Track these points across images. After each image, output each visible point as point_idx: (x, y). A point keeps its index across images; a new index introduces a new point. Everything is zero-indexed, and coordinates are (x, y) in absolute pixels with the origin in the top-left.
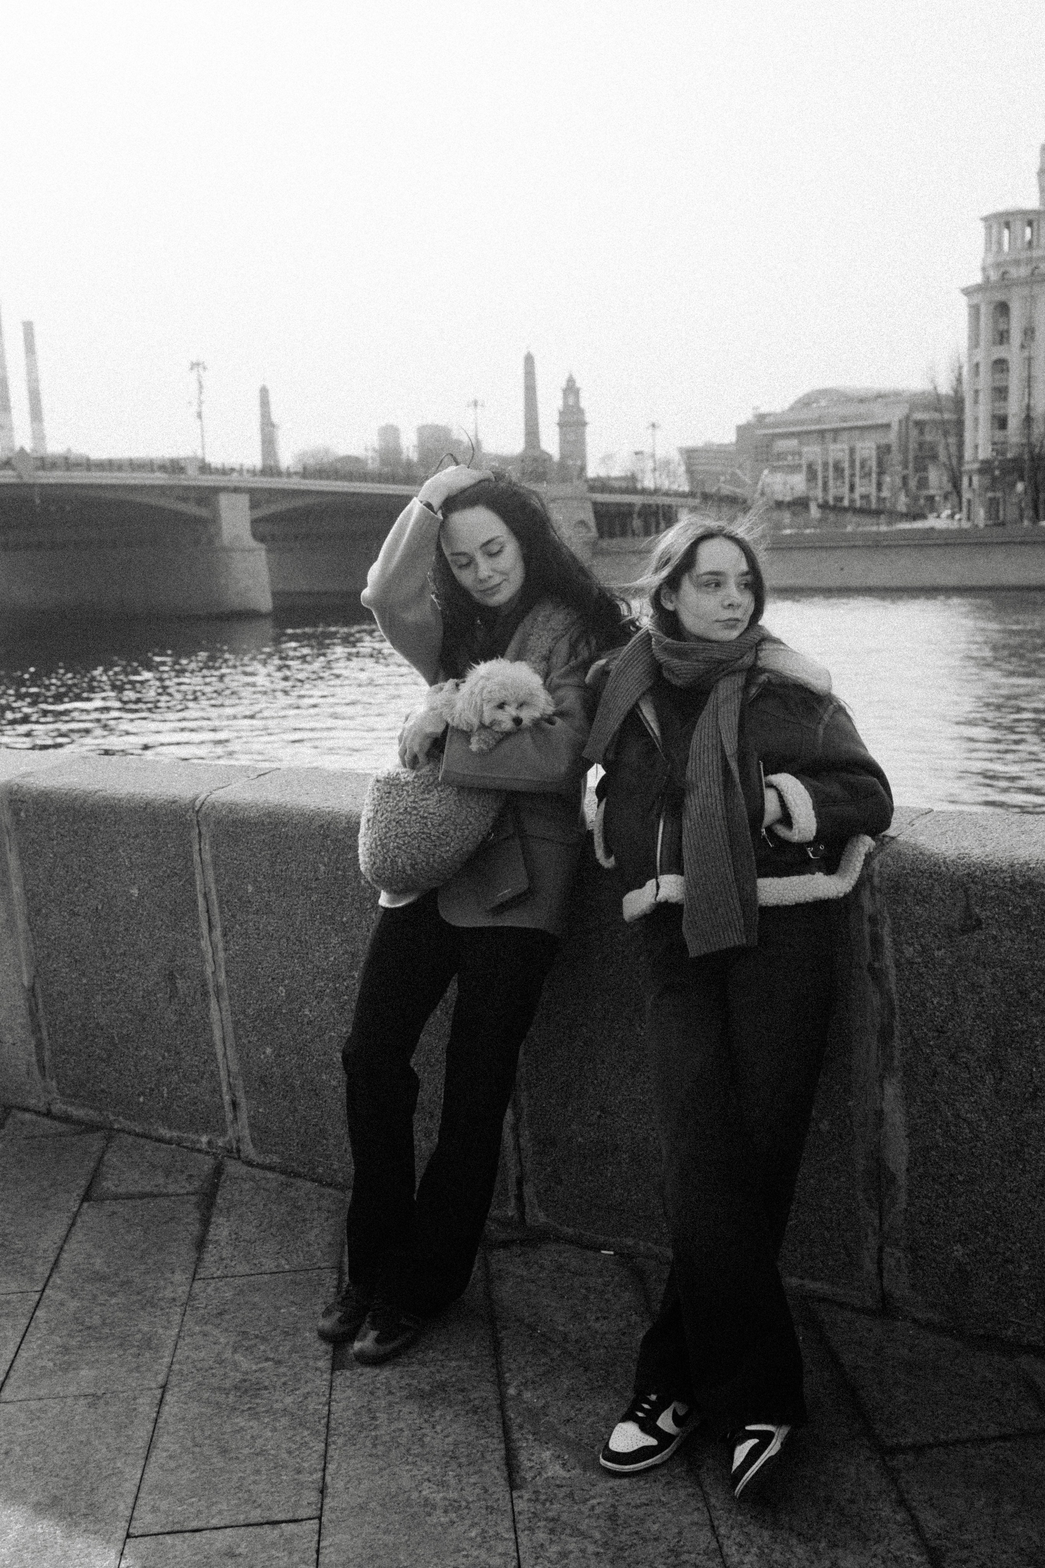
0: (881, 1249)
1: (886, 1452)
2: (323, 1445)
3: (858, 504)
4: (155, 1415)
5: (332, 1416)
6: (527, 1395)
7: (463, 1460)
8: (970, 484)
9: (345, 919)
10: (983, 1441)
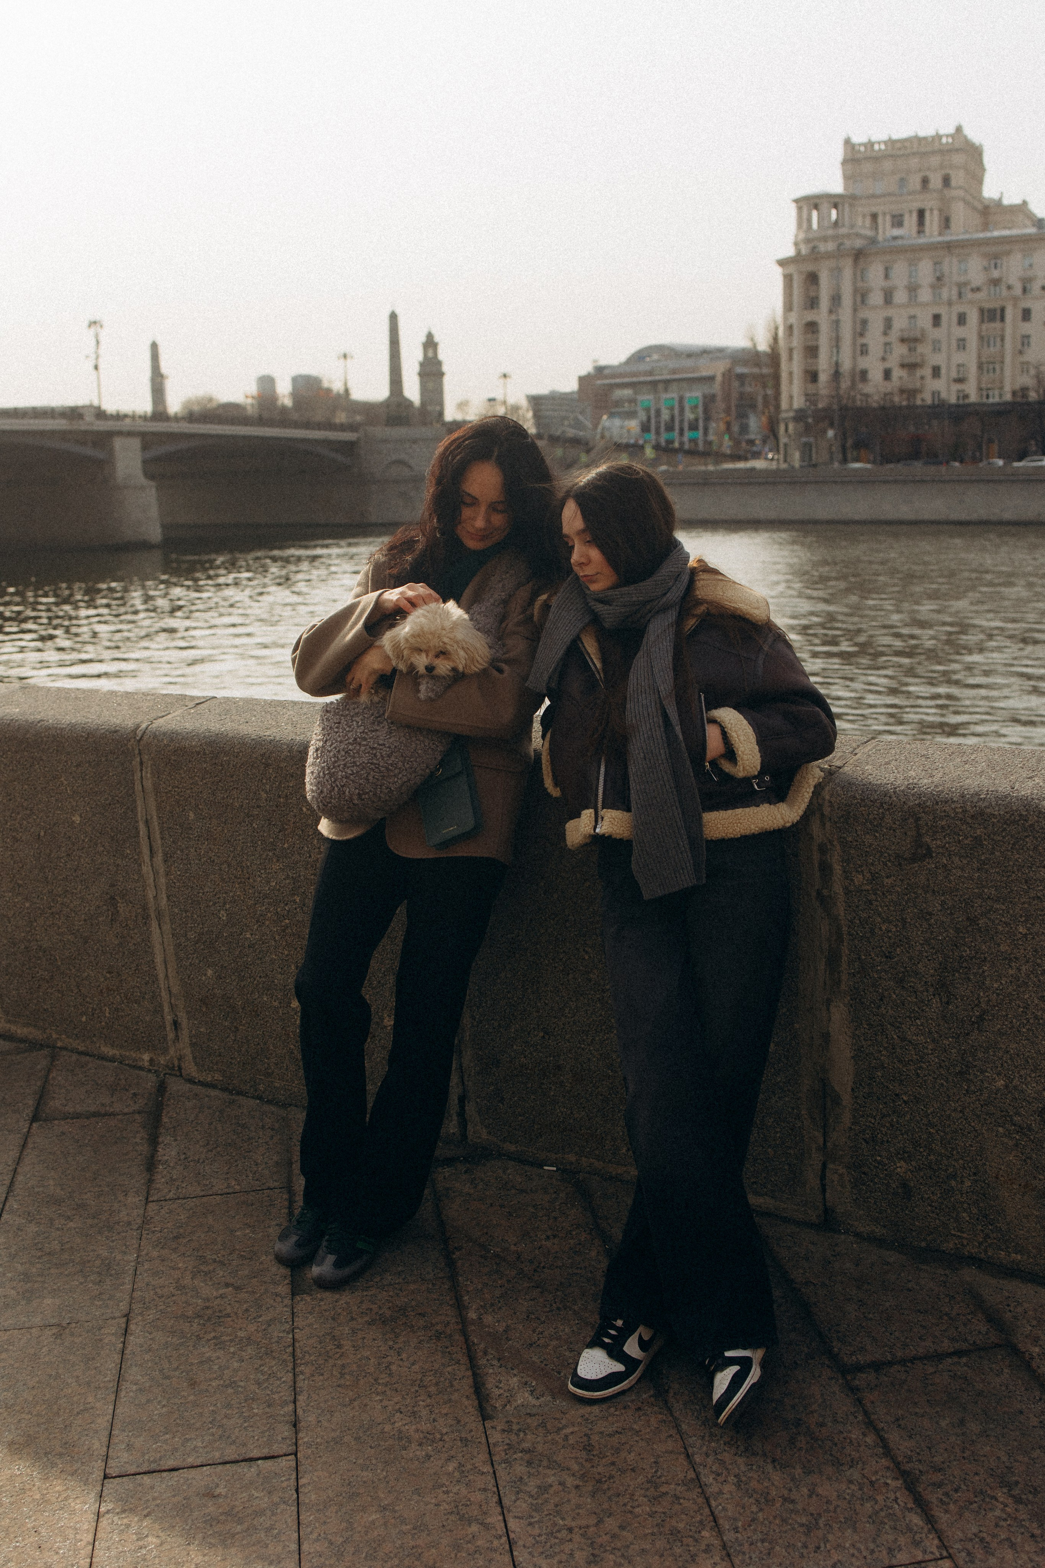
0: (824, 1166)
1: (846, 1371)
2: (291, 1375)
3: (687, 447)
4: (121, 1345)
5: (297, 1345)
6: (488, 1319)
7: (433, 1389)
8: (786, 430)
9: (286, 846)
10: (939, 1357)
